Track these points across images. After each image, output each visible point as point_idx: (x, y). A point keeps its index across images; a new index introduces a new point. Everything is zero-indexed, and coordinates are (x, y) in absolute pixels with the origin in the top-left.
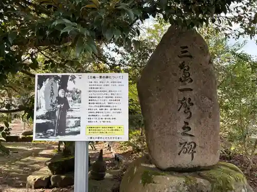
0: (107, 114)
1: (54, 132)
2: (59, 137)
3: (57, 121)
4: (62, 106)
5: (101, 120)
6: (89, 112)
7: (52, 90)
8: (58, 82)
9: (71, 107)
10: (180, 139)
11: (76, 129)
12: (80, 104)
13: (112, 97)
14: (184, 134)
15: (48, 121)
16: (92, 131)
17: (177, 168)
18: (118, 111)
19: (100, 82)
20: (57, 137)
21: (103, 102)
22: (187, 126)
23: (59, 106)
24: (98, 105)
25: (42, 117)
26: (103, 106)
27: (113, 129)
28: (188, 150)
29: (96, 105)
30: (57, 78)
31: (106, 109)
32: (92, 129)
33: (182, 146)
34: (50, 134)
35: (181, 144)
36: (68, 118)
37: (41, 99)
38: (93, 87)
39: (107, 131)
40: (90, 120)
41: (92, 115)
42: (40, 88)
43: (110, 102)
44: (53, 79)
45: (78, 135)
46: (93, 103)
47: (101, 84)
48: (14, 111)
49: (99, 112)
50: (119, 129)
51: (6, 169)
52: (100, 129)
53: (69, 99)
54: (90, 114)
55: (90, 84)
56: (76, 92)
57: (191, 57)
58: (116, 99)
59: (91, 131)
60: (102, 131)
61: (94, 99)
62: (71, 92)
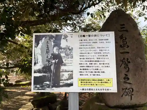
0: (96, 68)
1: (50, 84)
2: (54, 88)
3: (52, 75)
4: (57, 61)
5: (91, 73)
6: (80, 67)
7: (48, 47)
8: (52, 40)
9: (64, 62)
10: (122, 86)
11: (69, 82)
12: (72, 59)
13: (100, 53)
14: (125, 82)
15: (44, 74)
16: (84, 83)
17: (121, 106)
18: (106, 65)
19: (89, 40)
20: (52, 89)
21: (93, 57)
22: (126, 77)
23: (53, 61)
24: (88, 60)
25: (39, 71)
26: (92, 61)
27: (103, 81)
28: (128, 93)
29: (86, 60)
30: (51, 37)
31: (95, 64)
32: (84, 81)
33: (124, 90)
34: (46, 86)
35: (123, 89)
36: (62, 71)
37: (38, 55)
38: (83, 44)
39: (98, 84)
40: (81, 73)
41: (83, 69)
42: (37, 46)
43: (99, 57)
44: (48, 38)
45: (71, 87)
46: (84, 59)
47: (90, 41)
48: (11, 68)
49: (89, 67)
50: (108, 81)
51: (5, 104)
52: (91, 81)
53: (63, 55)
54: (81, 68)
55: (81, 42)
56: (69, 49)
57: (127, 31)
58: (104, 54)
59: (82, 83)
60: (92, 84)
61: (84, 55)
62: (64, 49)
